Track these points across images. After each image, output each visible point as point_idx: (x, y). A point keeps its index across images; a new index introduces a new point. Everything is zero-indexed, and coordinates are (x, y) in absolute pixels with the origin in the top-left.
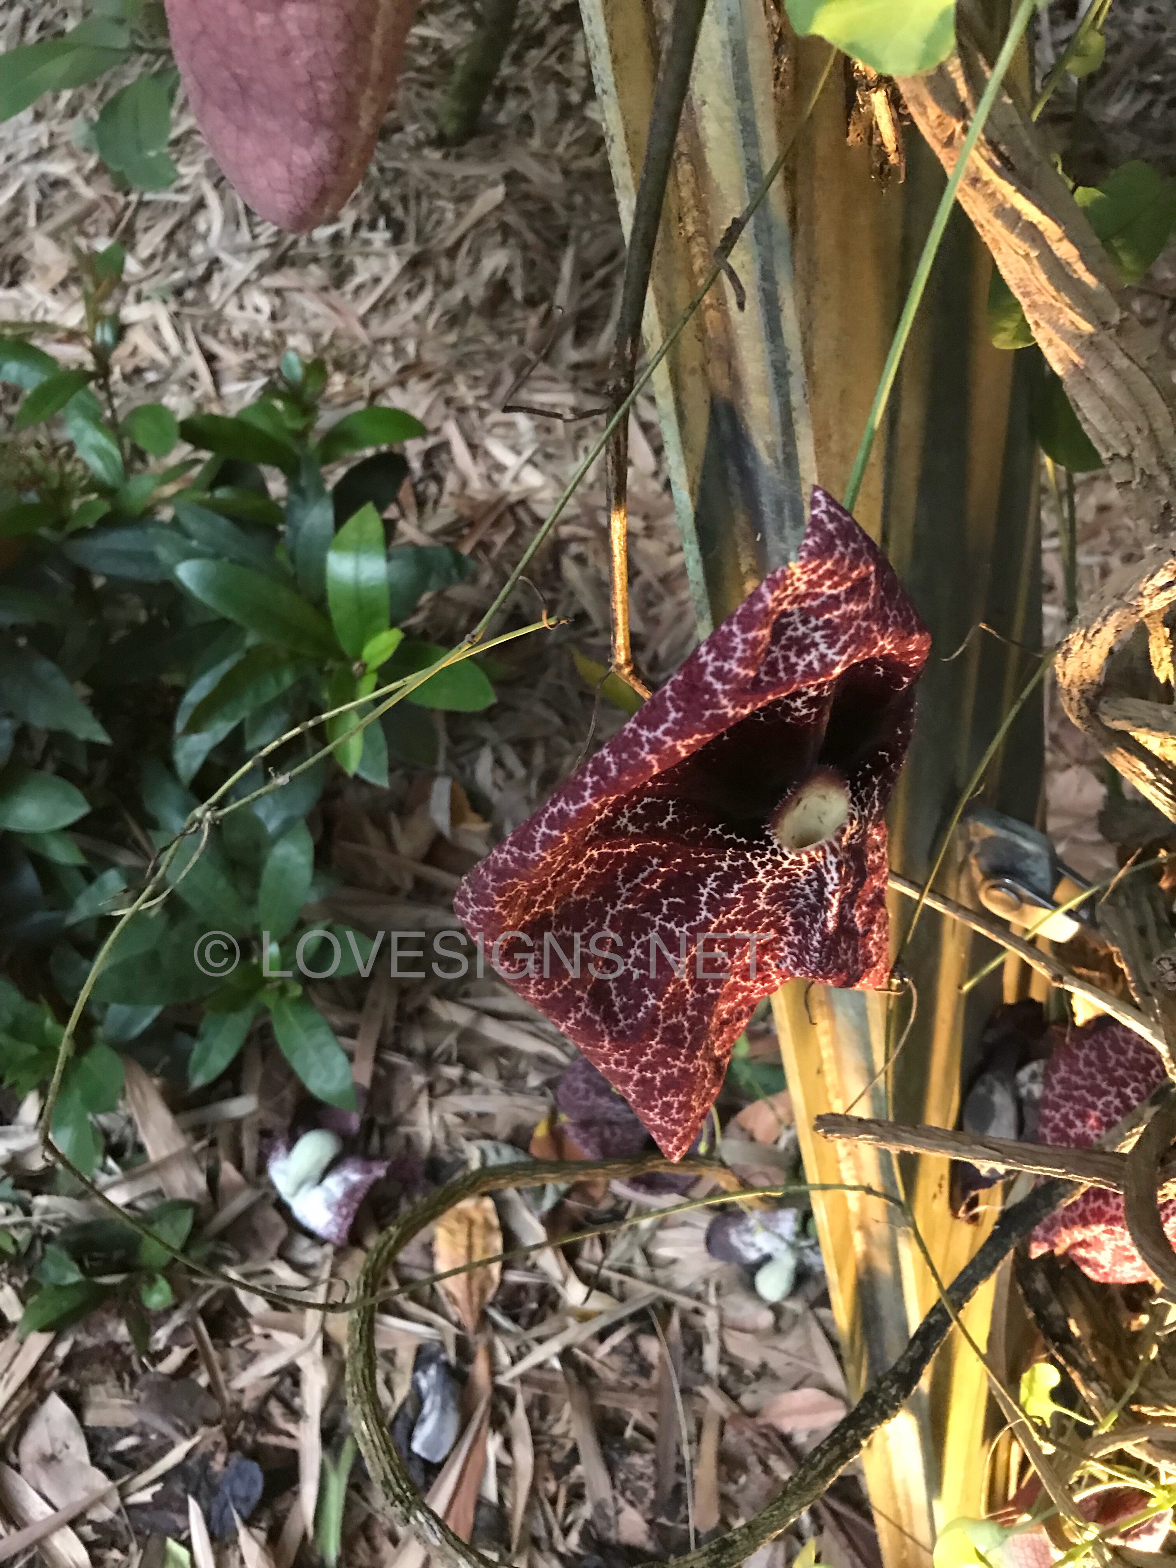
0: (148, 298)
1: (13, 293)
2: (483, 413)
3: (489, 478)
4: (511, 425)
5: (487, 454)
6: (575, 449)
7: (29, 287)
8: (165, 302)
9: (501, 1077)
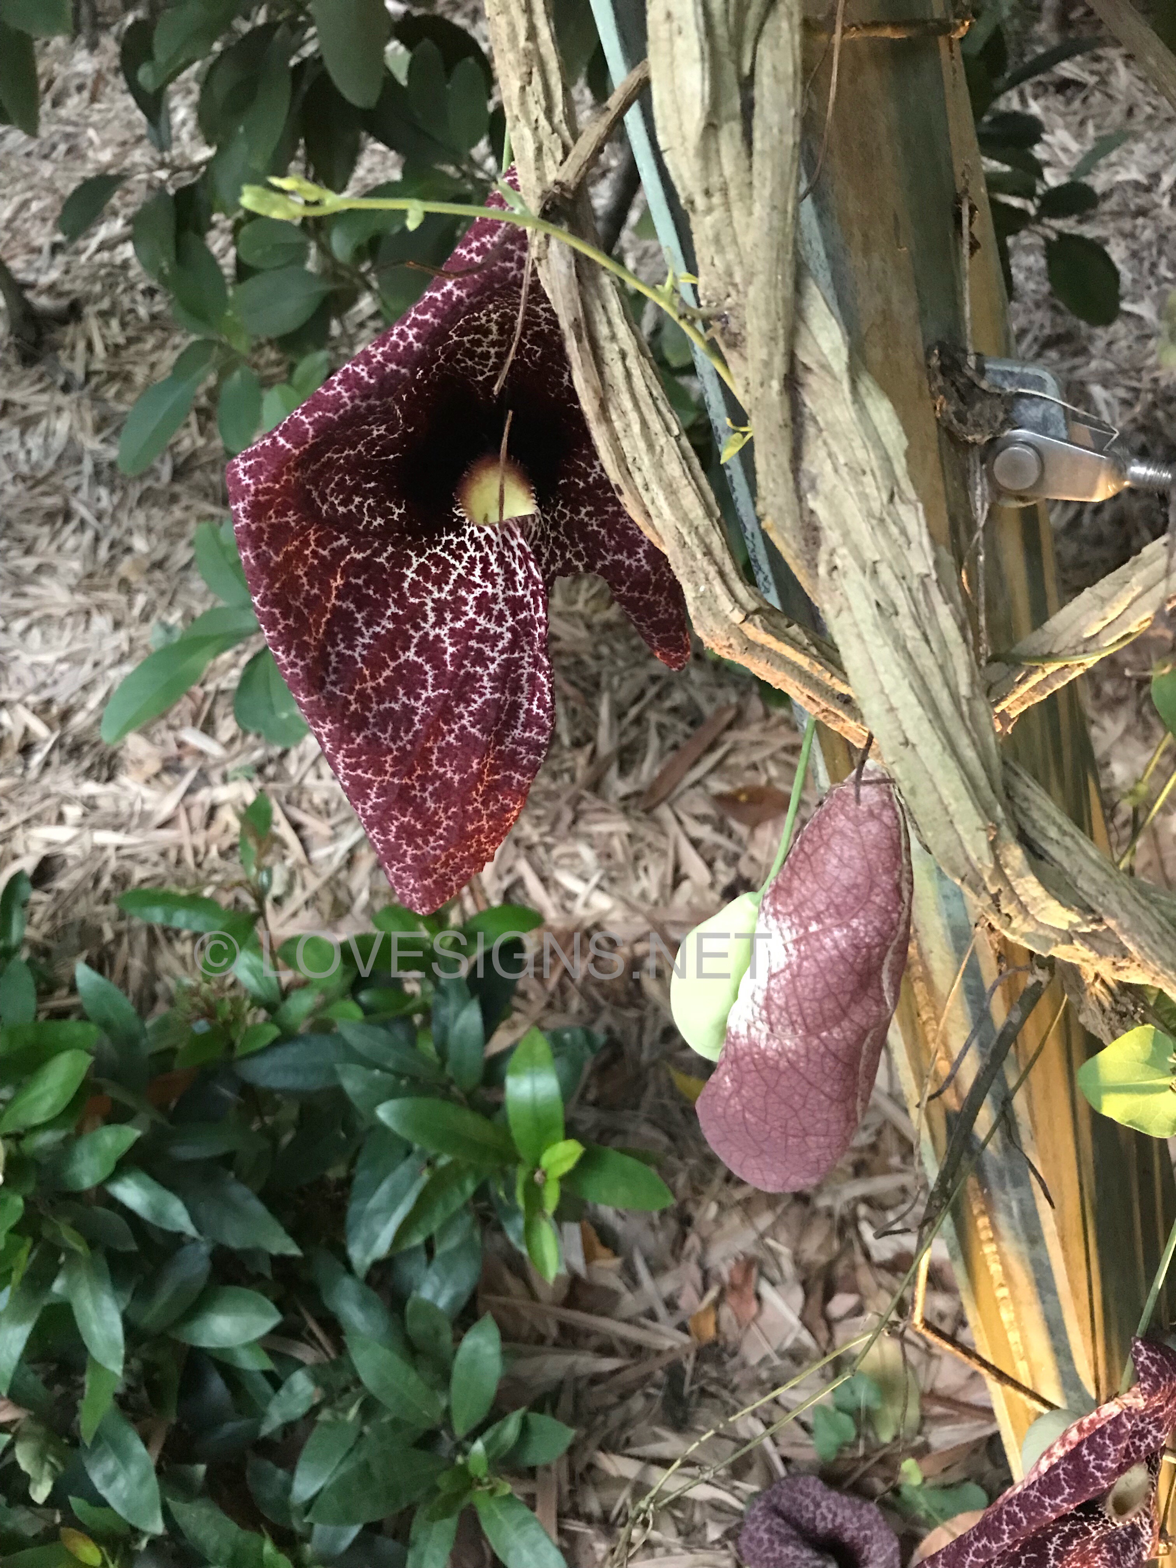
0: (235, 779)
1: (111, 787)
2: (548, 848)
3: (563, 907)
4: (576, 856)
5: (557, 884)
6: (635, 870)
7: (123, 779)
8: (250, 780)
9: (680, 1533)
